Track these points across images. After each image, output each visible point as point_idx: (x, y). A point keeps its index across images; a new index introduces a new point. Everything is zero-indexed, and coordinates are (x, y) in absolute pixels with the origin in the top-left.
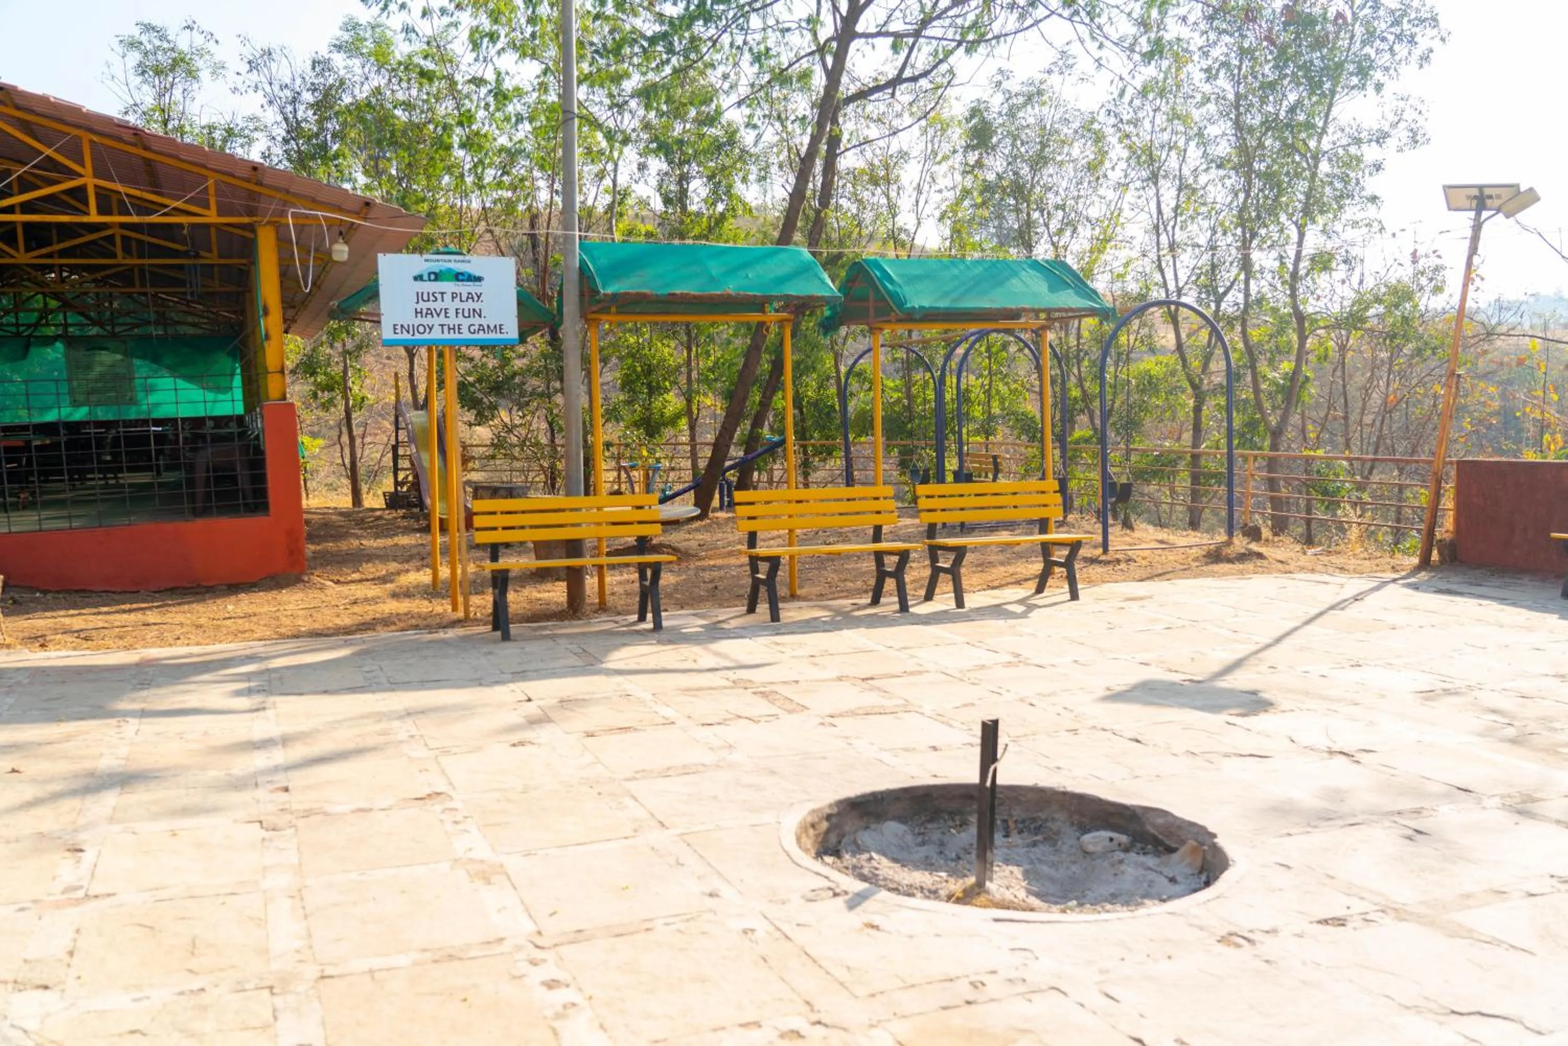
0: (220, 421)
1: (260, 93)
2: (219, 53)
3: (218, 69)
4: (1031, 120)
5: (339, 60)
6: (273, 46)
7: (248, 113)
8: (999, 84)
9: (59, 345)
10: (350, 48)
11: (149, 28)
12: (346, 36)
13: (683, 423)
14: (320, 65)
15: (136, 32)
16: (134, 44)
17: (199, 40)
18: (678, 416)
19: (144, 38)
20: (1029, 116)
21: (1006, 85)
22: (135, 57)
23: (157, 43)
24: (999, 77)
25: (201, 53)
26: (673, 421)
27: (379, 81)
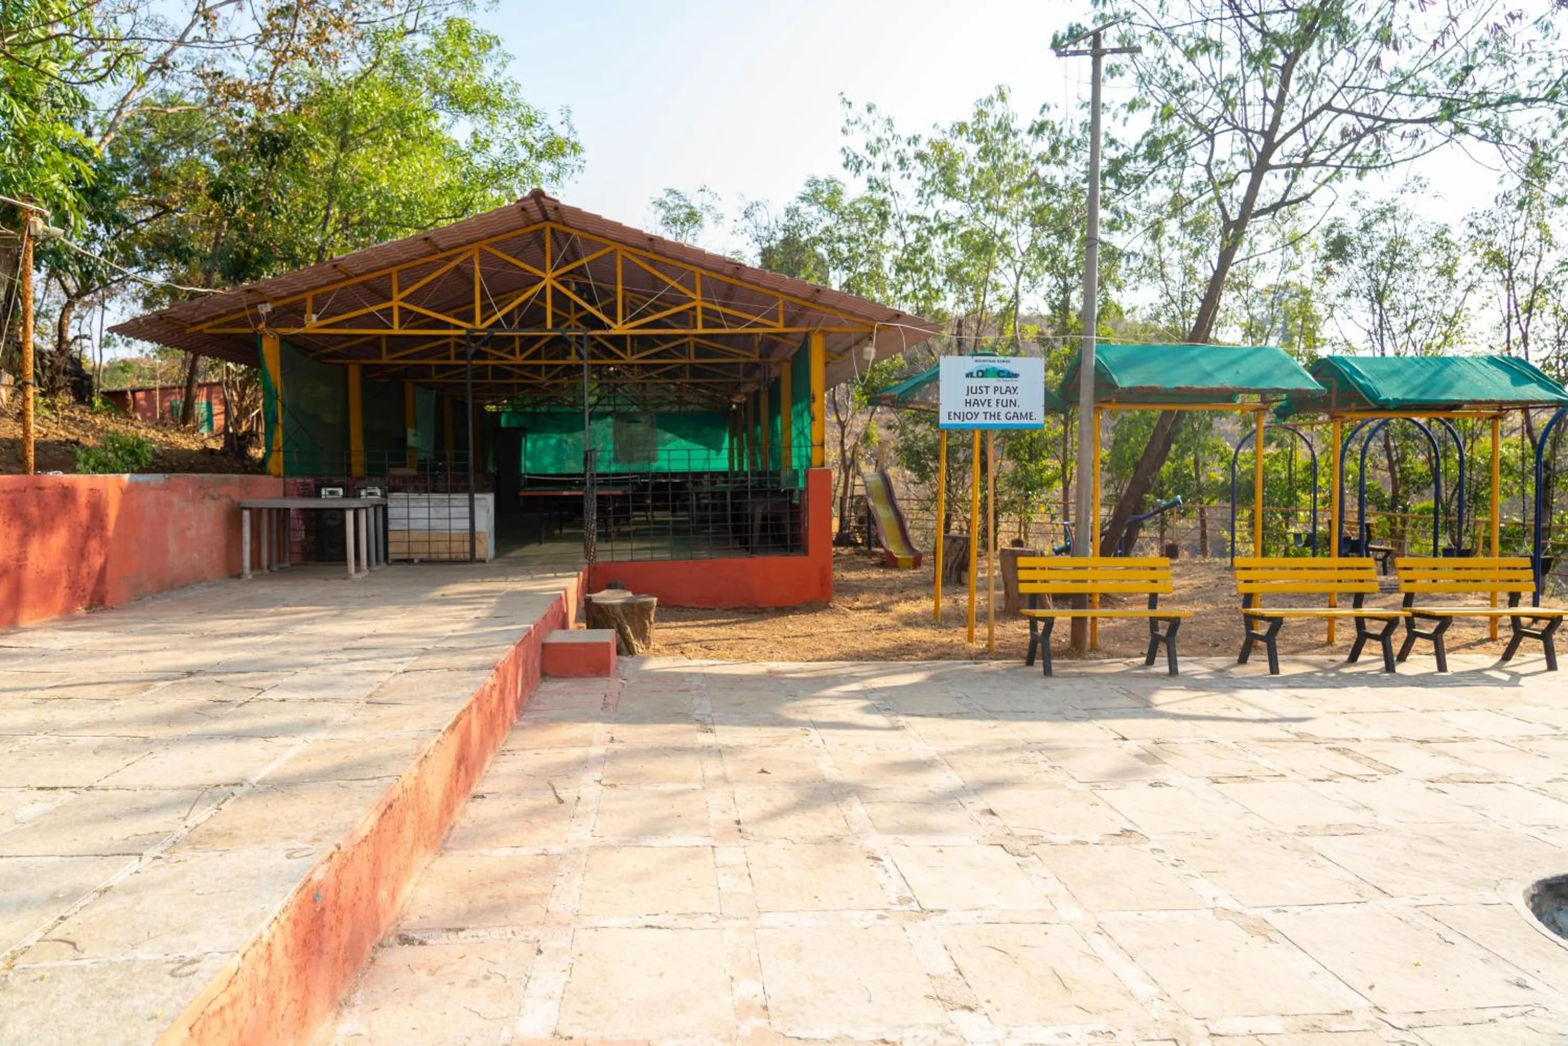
0: (714, 475)
1: (747, 235)
2: (720, 208)
3: (719, 218)
4: (1385, 234)
5: (804, 207)
6: (759, 199)
7: (734, 249)
8: (1354, 204)
9: (610, 420)
10: (811, 198)
11: (672, 192)
12: (808, 191)
13: (1058, 485)
14: (792, 212)
15: (662, 195)
16: (661, 204)
17: (707, 198)
18: (1054, 479)
19: (669, 199)
20: (1381, 229)
21: (1362, 204)
22: (662, 212)
23: (677, 202)
24: (1355, 198)
25: (708, 208)
26: (1049, 483)
27: (829, 221)
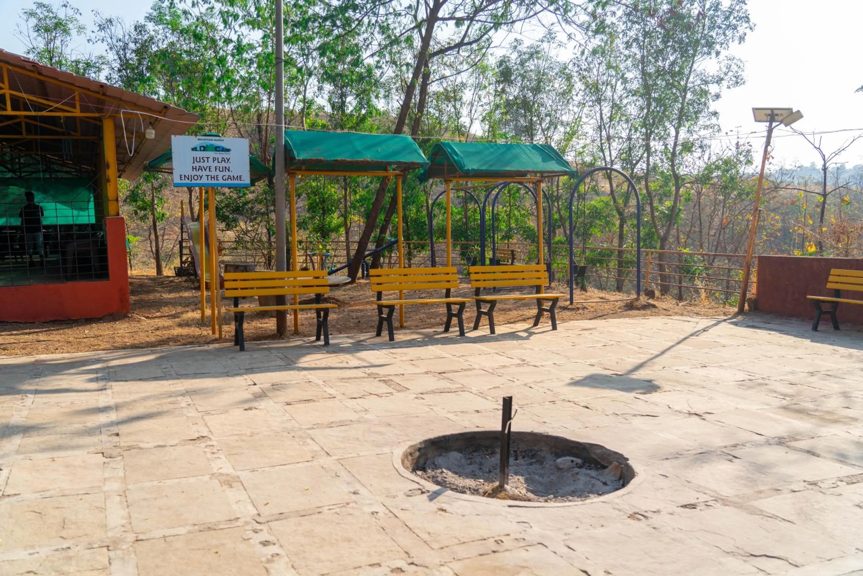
0: (82, 227)
1: (105, 43)
2: (82, 20)
3: (81, 29)
4: (533, 67)
5: (150, 26)
6: (113, 17)
7: (98, 54)
8: (515, 47)
10: (157, 19)
11: (41, 5)
12: (155, 14)
13: (342, 230)
14: (139, 29)
15: (34, 7)
16: (32, 14)
17: (70, 12)
18: (339, 226)
19: (39, 11)
20: (531, 65)
21: (519, 48)
22: (33, 21)
23: (46, 14)
24: (516, 44)
25: (71, 20)
26: (336, 229)
27: (173, 38)
